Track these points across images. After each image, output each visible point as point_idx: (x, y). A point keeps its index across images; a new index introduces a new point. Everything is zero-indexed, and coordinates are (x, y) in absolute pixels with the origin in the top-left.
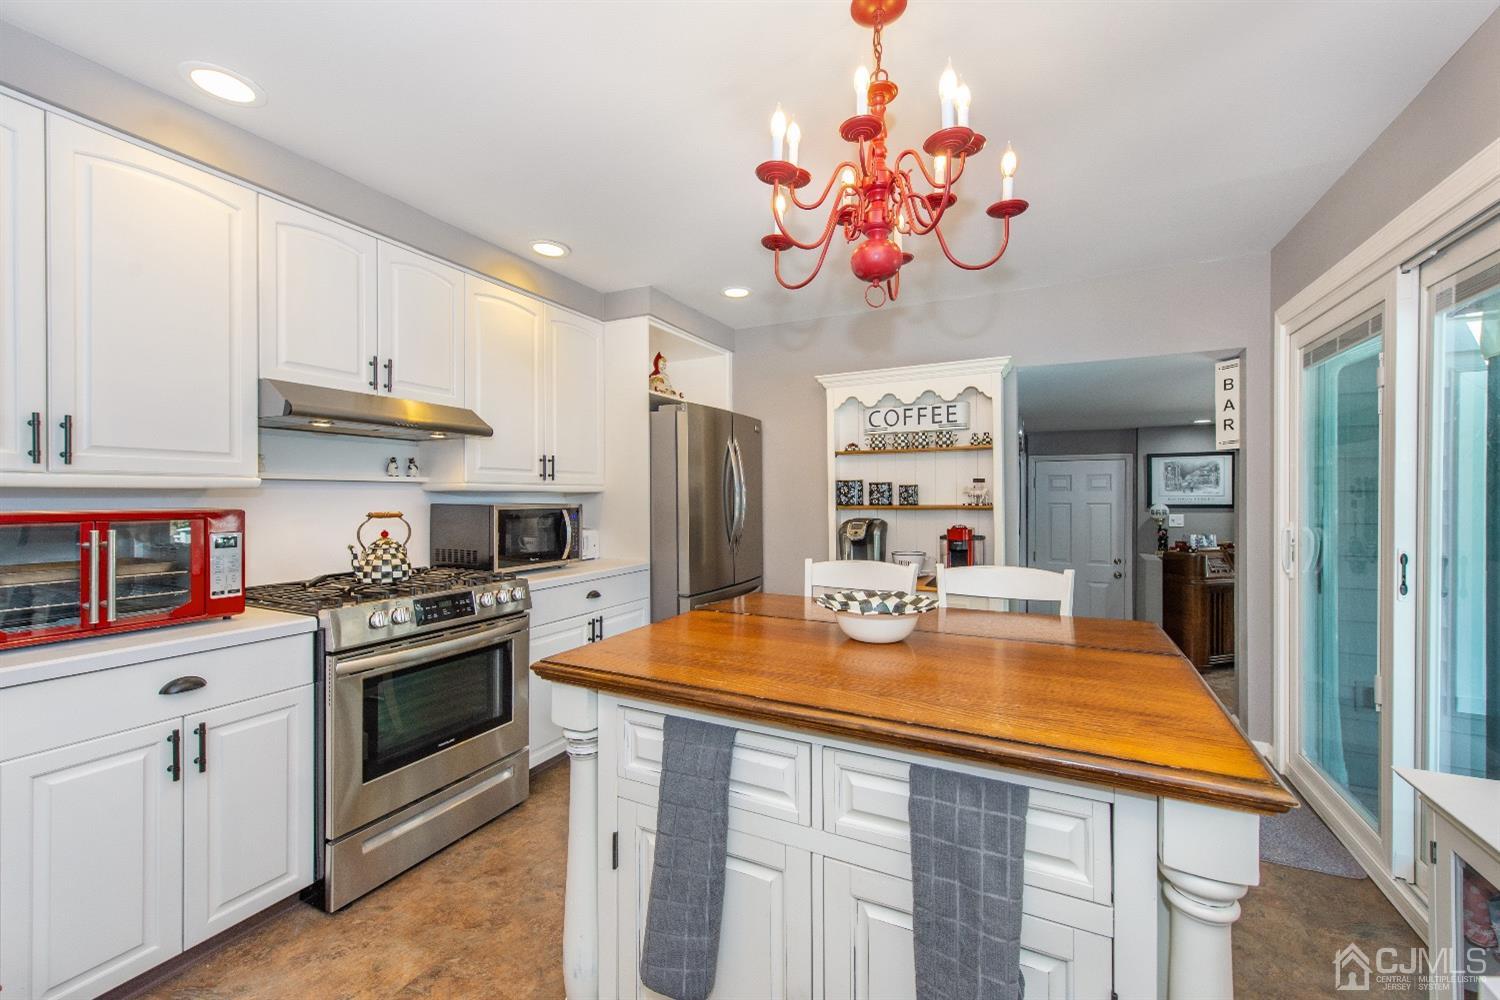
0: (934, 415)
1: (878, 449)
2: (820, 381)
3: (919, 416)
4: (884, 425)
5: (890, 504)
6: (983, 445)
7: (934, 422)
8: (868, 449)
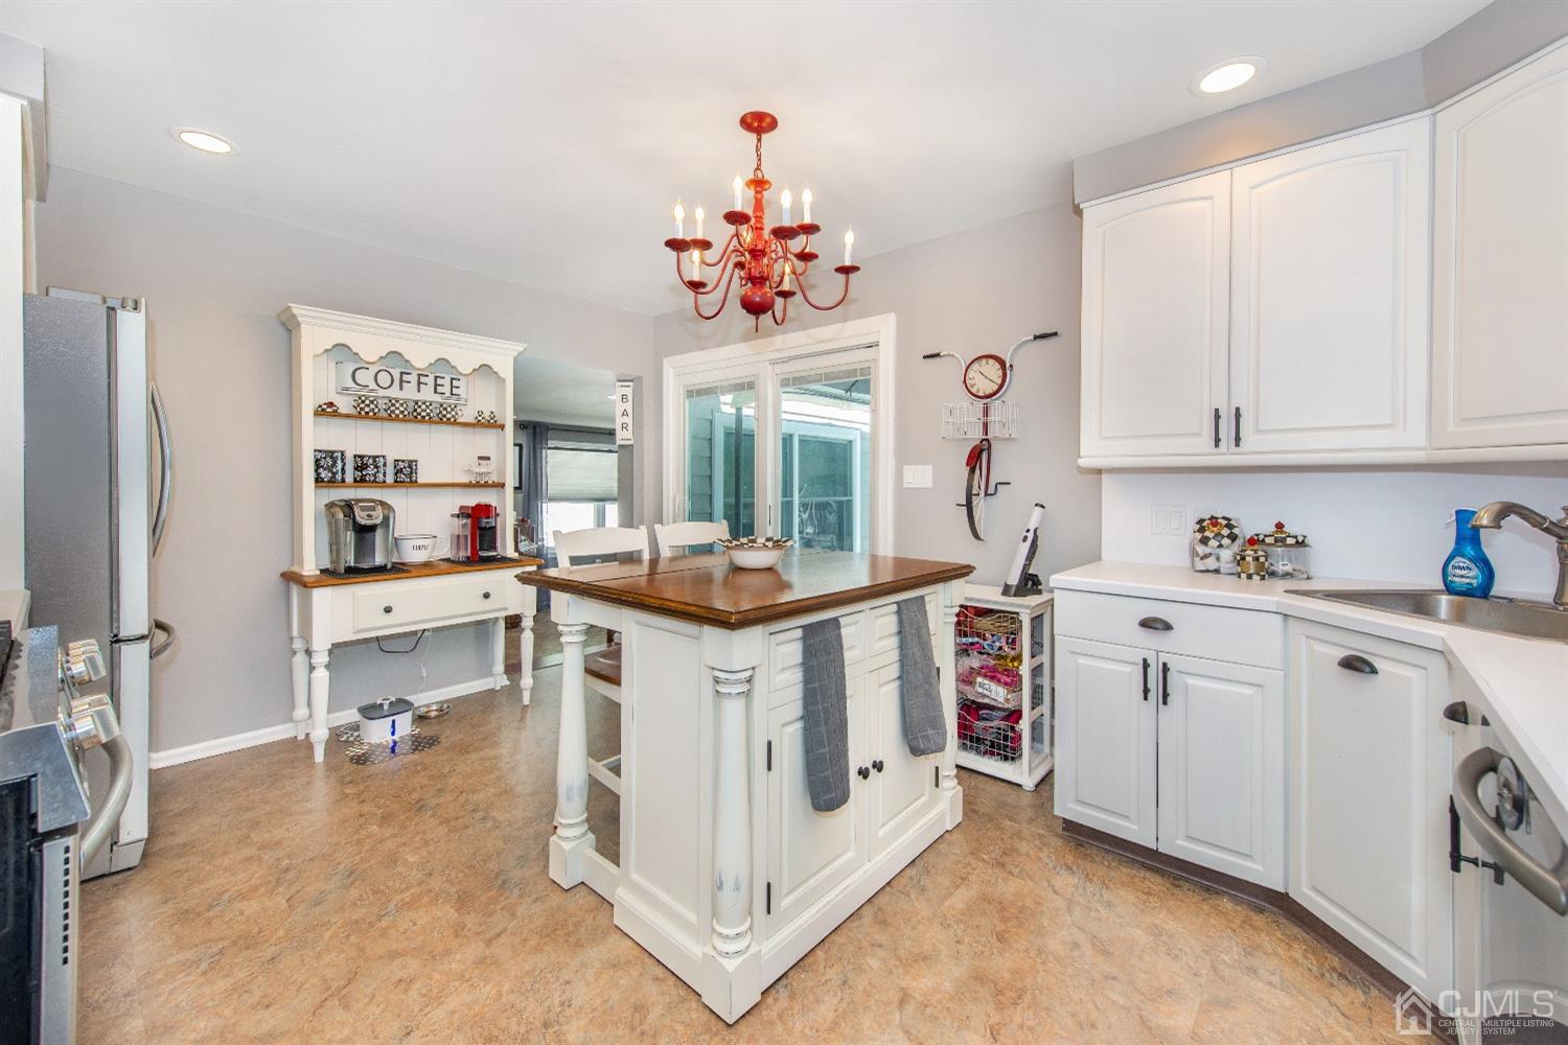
0: (436, 385)
1: (365, 412)
2: (295, 311)
3: (419, 383)
4: (373, 386)
5: (384, 482)
6: (493, 424)
7: (436, 392)
8: (353, 412)
